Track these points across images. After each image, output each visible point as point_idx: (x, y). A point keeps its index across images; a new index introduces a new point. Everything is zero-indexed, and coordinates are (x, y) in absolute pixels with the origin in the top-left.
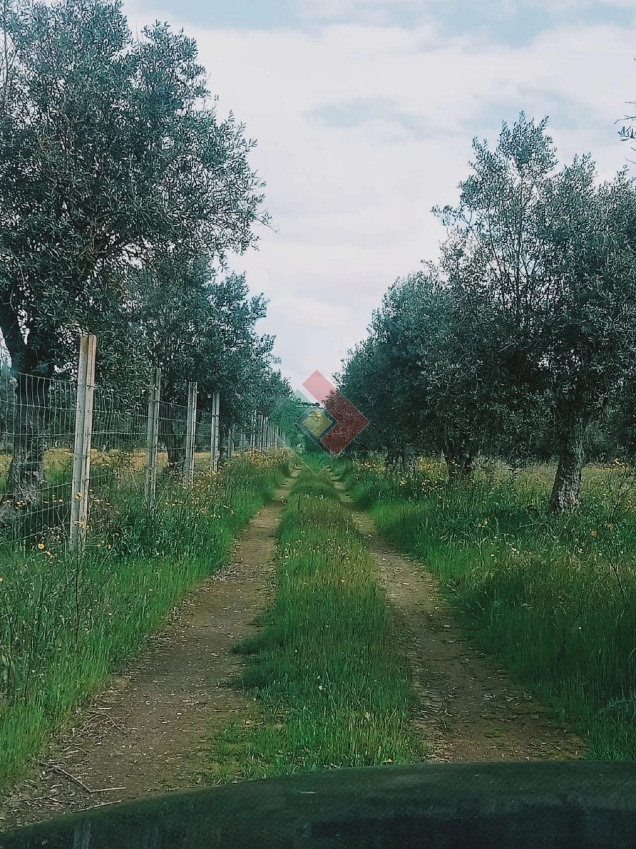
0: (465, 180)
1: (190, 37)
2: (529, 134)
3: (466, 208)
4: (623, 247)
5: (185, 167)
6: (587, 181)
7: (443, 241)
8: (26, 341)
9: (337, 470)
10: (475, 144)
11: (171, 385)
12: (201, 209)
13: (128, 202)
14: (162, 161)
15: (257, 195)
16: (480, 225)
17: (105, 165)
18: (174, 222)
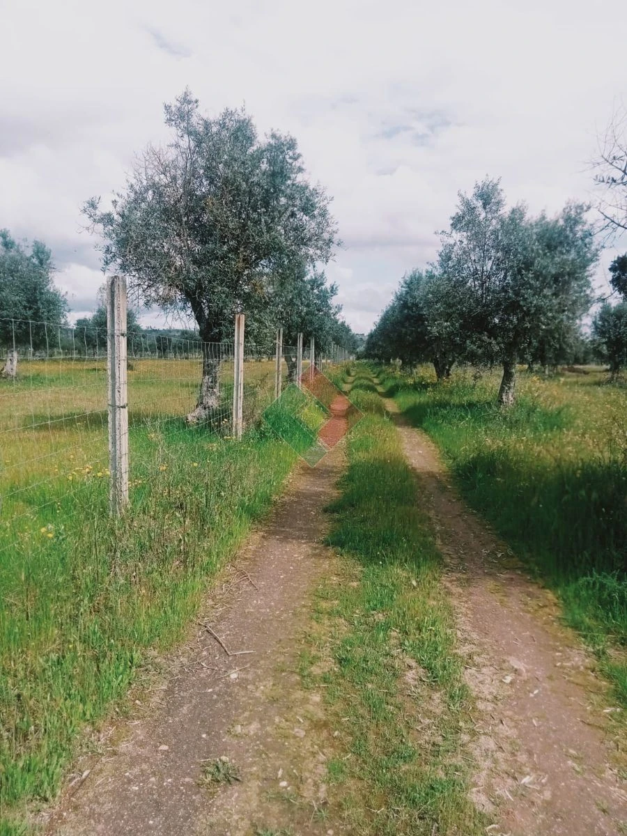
0: (453, 215)
1: (293, 136)
2: (490, 187)
3: (454, 231)
4: (545, 254)
5: (293, 215)
6: (522, 215)
7: (440, 251)
8: (207, 317)
9: (375, 370)
10: (460, 195)
11: (289, 333)
12: (303, 239)
13: (261, 236)
14: (279, 212)
15: (334, 229)
16: (461, 242)
17: (248, 215)
18: (287, 248)
